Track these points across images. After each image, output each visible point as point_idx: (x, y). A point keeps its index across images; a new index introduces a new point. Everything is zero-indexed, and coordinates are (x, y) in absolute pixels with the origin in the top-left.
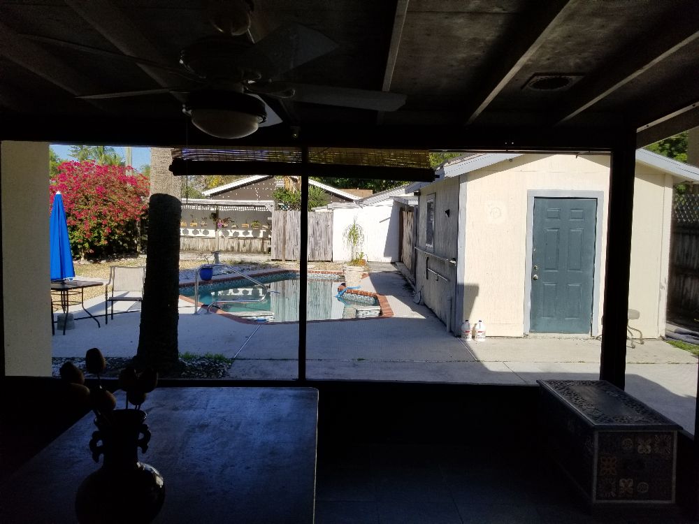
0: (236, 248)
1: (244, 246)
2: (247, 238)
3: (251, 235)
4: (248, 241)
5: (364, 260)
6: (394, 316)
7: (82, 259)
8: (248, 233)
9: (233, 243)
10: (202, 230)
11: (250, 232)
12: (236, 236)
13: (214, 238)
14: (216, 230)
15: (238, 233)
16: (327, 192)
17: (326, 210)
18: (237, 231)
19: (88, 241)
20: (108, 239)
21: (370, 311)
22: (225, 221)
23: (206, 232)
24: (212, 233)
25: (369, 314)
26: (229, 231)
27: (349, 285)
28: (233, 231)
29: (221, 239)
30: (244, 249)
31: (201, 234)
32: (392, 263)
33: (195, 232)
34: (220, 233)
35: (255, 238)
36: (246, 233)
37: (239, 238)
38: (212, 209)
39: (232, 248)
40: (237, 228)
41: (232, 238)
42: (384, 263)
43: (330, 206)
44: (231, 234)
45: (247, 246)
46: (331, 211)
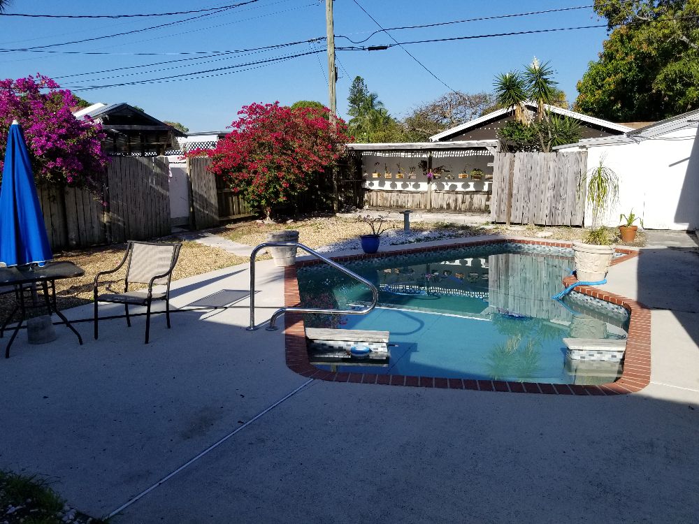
0: (453, 206)
1: (463, 202)
2: (467, 193)
3: (472, 188)
4: (468, 196)
5: (635, 229)
6: (647, 391)
7: (268, 218)
8: (469, 186)
9: (450, 198)
10: (413, 183)
11: (472, 184)
12: (453, 190)
13: (427, 192)
14: (429, 183)
15: (456, 186)
16: (584, 123)
17: (576, 149)
18: (455, 183)
19: (265, 197)
20: (287, 195)
21: (599, 352)
22: (438, 170)
23: (417, 186)
24: (424, 186)
25: (597, 357)
26: (444, 183)
27: (582, 278)
28: (450, 184)
29: (434, 194)
30: (463, 207)
31: (410, 188)
32: (688, 232)
33: (405, 186)
34: (434, 186)
35: (476, 192)
36: (466, 186)
37: (457, 193)
38: (425, 156)
39: (448, 205)
40: (455, 179)
41: (448, 192)
42: (675, 231)
43: (584, 142)
44: (447, 188)
45: (467, 203)
46: (584, 150)
